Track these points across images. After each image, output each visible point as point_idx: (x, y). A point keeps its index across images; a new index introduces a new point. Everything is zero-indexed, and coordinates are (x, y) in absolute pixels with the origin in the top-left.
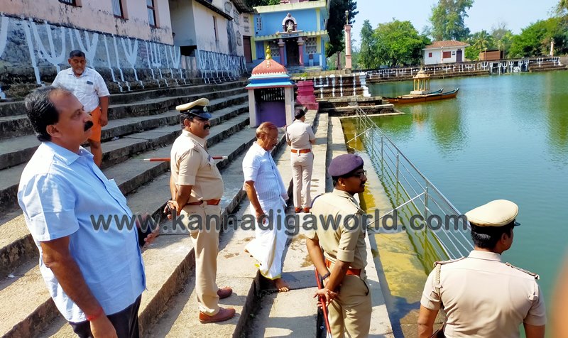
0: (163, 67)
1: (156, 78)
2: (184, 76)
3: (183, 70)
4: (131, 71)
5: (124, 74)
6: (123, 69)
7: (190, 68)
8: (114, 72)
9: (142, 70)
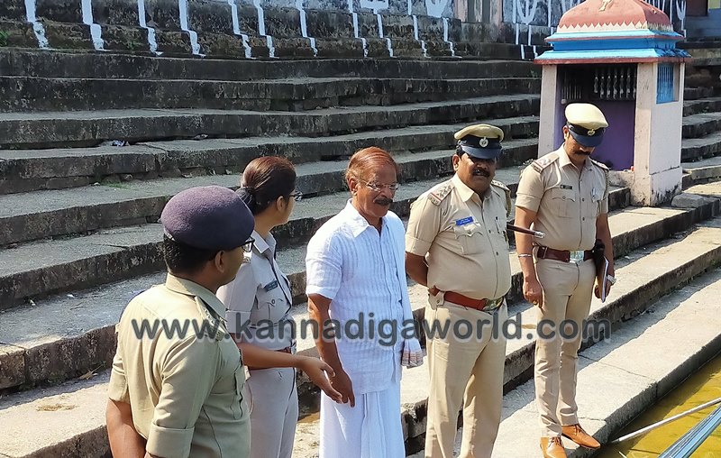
0: (393, 10)
1: (364, 33)
2: (455, 36)
3: (455, 22)
4: (292, 15)
5: (268, 18)
6: (267, 10)
7: (479, 18)
8: (239, 14)
9: (323, 15)
